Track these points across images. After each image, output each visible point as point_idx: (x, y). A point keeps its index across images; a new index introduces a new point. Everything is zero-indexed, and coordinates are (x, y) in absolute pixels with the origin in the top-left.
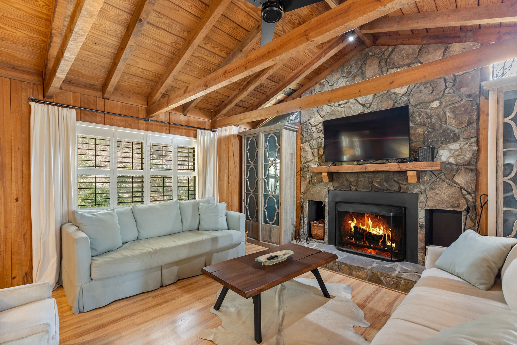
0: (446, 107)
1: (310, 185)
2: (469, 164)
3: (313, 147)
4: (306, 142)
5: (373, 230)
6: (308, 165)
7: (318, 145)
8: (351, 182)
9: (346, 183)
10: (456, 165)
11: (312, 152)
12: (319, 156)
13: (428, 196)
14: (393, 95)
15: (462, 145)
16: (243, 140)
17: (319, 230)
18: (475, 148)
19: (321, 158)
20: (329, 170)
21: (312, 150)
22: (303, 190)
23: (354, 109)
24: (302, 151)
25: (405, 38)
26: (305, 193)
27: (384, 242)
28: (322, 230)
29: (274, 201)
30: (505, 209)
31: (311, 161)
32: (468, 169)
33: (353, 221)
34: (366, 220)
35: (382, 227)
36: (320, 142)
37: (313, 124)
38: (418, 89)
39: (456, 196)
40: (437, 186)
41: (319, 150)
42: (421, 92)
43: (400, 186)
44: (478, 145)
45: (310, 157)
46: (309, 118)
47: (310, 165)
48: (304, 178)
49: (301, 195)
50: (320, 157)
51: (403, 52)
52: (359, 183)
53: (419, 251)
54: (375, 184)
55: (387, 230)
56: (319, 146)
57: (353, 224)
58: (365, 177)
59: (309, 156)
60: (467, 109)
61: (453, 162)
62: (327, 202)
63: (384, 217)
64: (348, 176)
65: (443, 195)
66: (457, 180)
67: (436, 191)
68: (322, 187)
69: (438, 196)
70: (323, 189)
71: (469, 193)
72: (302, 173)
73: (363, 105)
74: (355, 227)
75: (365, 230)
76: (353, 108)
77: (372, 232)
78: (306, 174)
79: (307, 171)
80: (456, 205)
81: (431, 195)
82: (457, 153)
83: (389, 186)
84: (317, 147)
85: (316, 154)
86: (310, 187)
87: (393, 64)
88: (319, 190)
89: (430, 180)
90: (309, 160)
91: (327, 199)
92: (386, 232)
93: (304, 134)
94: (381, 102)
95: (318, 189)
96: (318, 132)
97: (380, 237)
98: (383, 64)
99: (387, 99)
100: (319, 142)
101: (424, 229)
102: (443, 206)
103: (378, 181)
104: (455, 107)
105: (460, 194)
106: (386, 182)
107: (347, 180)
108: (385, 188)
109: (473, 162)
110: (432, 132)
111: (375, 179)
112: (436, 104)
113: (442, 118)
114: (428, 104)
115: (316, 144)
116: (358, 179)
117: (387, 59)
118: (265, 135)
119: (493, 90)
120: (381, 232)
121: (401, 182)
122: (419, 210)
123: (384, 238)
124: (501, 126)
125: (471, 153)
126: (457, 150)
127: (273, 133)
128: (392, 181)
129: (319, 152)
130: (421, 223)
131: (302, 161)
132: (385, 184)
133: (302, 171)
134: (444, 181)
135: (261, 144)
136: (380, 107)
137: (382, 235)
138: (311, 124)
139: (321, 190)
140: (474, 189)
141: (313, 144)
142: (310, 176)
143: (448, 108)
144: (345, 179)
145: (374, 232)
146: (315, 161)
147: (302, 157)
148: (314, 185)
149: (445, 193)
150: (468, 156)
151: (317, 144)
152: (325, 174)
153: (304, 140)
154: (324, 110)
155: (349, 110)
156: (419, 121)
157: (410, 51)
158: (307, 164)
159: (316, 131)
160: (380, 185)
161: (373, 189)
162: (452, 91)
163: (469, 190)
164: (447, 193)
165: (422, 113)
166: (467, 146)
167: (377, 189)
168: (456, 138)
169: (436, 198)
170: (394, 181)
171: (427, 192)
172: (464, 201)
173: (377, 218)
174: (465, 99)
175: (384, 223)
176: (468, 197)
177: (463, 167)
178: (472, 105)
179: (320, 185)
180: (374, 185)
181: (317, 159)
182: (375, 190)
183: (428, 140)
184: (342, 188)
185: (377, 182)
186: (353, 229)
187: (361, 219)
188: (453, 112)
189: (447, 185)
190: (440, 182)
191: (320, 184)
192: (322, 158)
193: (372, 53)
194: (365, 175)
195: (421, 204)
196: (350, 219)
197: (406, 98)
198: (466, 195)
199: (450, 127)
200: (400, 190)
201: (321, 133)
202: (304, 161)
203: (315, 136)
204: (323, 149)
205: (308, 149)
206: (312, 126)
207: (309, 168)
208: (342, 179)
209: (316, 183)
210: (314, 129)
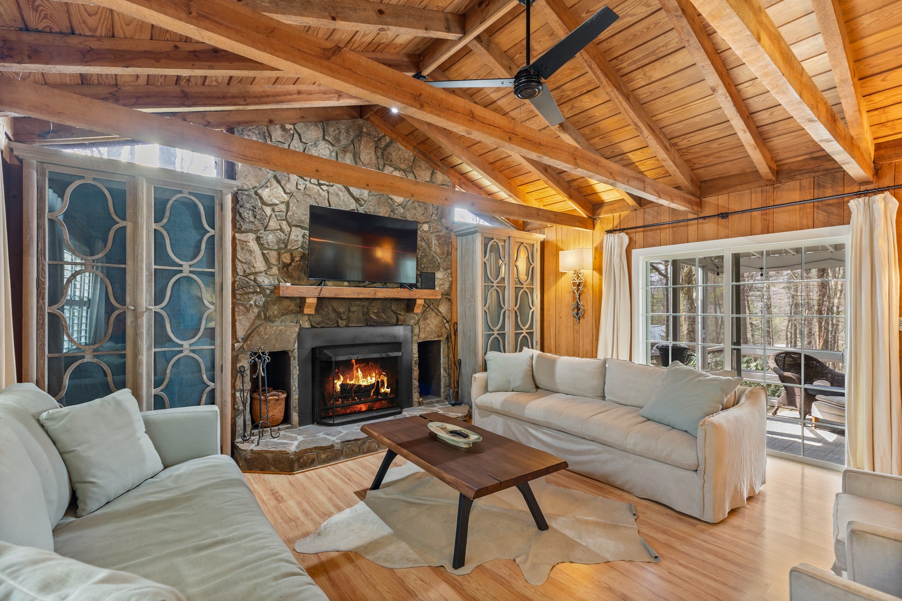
0: (433, 232)
1: (259, 322)
2: (447, 294)
3: (266, 246)
4: (250, 231)
5: (363, 381)
6: (255, 281)
7: (279, 241)
8: (339, 315)
9: (333, 315)
11: (263, 254)
12: (280, 265)
13: (421, 327)
14: (390, 200)
16: (31, 176)
18: (450, 279)
19: (285, 269)
20: (320, 293)
21: (265, 252)
22: (241, 334)
23: (344, 201)
24: (238, 248)
25: (399, 136)
26: (245, 339)
27: (377, 392)
31: (261, 272)
35: (374, 374)
36: (283, 238)
37: (269, 200)
38: (413, 205)
39: (440, 326)
40: (428, 316)
41: (279, 255)
42: (415, 208)
43: (397, 318)
44: (452, 277)
45: (260, 265)
46: (257, 185)
47: (260, 279)
48: (246, 308)
49: (236, 345)
50: (284, 267)
51: (400, 152)
52: (351, 314)
53: (414, 391)
55: (380, 375)
56: (282, 246)
58: (359, 306)
59: (258, 263)
62: (296, 350)
63: (375, 360)
64: (335, 304)
65: (432, 325)
66: (440, 310)
67: (428, 321)
68: (288, 323)
70: (290, 327)
71: (448, 322)
72: (238, 297)
73: (357, 200)
75: (353, 385)
76: (342, 198)
77: (362, 384)
78: (250, 299)
79: (253, 293)
80: (439, 334)
81: (423, 326)
82: (442, 282)
83: (387, 317)
84: (276, 247)
85: (273, 261)
86: (261, 325)
87: (391, 161)
88: (281, 330)
90: (257, 270)
91: (296, 345)
92: (379, 378)
93: (245, 215)
94: (378, 204)
95: (280, 328)
96: (279, 218)
97: (371, 387)
98: (379, 154)
99: (385, 202)
100: (280, 239)
101: (417, 364)
102: (432, 337)
103: (376, 311)
104: (439, 235)
105: (443, 323)
106: (383, 313)
107: (334, 310)
108: (383, 321)
109: (449, 293)
110: (424, 257)
111: (370, 308)
112: (426, 227)
113: (430, 244)
114: (421, 226)
115: (275, 241)
116: (349, 309)
117: (384, 150)
120: (373, 380)
121: (399, 312)
122: (413, 344)
123: (377, 386)
125: (449, 284)
126: (442, 279)
128: (390, 311)
129: (279, 258)
130: (415, 359)
131: (238, 270)
132: (383, 315)
133: (239, 292)
134: (433, 310)
136: (378, 211)
137: (374, 383)
138: (261, 198)
139: (286, 330)
140: (450, 318)
141: (267, 239)
142: (261, 303)
143: (434, 235)
144: (332, 308)
145: (365, 383)
146: (272, 274)
147: (237, 262)
148: (270, 321)
149: (433, 323)
150: (446, 286)
151: (277, 241)
152: (311, 301)
153: (244, 227)
154: (293, 181)
155: (337, 199)
157: (407, 156)
158: (252, 277)
159: (273, 216)
160: (377, 317)
161: (368, 323)
162: (436, 218)
163: (448, 319)
164: (435, 323)
166: (446, 276)
167: (374, 322)
168: (441, 268)
169: (428, 329)
170: (392, 310)
171: (421, 322)
172: (444, 329)
173: (367, 364)
174: (444, 231)
175: (376, 369)
176: (447, 325)
177: (444, 296)
178: (449, 238)
179: (283, 321)
180: (371, 317)
181: (275, 270)
183: (421, 265)
184: (327, 324)
185: (374, 312)
186: (338, 388)
188: (438, 240)
189: (434, 315)
191: (284, 317)
192: (287, 269)
194: (358, 302)
195: (415, 337)
197: (402, 211)
198: (446, 323)
199: (435, 255)
200: (397, 323)
201: (284, 223)
202: (245, 271)
203: (273, 224)
204: (289, 254)
205: (254, 247)
206: (264, 203)
207: (260, 287)
208: (326, 309)
209: (275, 316)
210: (268, 210)
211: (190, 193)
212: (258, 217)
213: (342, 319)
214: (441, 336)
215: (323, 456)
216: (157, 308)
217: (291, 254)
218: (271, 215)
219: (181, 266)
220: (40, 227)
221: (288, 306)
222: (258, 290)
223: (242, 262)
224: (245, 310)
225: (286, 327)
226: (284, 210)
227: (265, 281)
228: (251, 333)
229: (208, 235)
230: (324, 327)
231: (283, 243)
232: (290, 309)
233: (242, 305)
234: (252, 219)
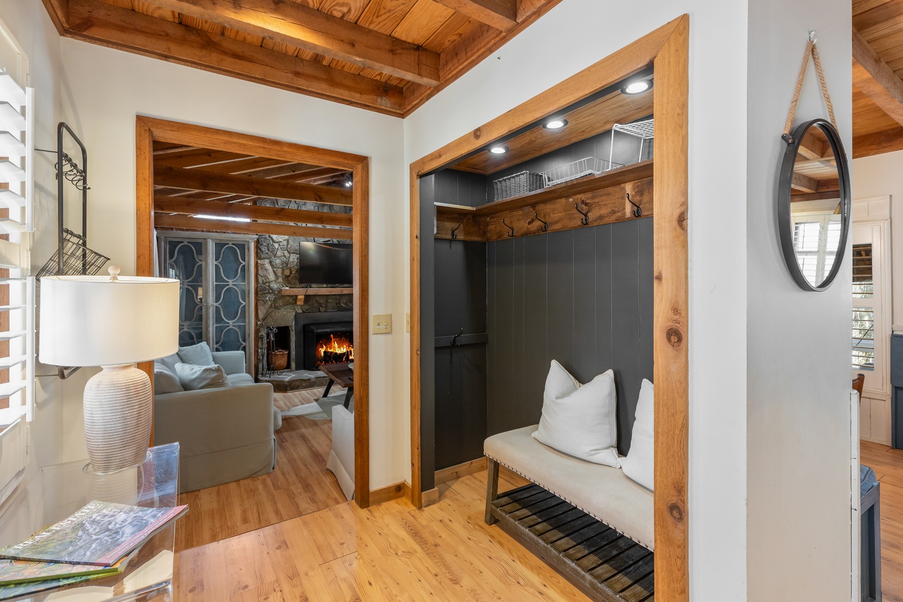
1: (271, 310)
3: (275, 266)
4: (266, 258)
5: (338, 350)
6: (269, 286)
7: (283, 263)
8: (320, 305)
9: (316, 305)
11: (274, 271)
12: (284, 277)
17: (283, 359)
19: (287, 279)
20: (306, 292)
21: (275, 269)
22: (261, 316)
24: (259, 268)
26: (263, 320)
28: (286, 358)
31: (272, 281)
36: (285, 261)
37: (276, 239)
41: (283, 271)
45: (272, 277)
47: (272, 285)
48: (264, 301)
49: (258, 323)
50: (286, 278)
54: (342, 305)
58: (334, 299)
59: (271, 276)
62: (294, 326)
64: (317, 298)
68: (288, 310)
70: (290, 312)
72: (259, 296)
78: (266, 297)
79: (268, 293)
84: (281, 266)
85: (279, 274)
86: (272, 311)
88: (284, 314)
90: (270, 280)
91: (293, 323)
93: (263, 249)
96: (283, 250)
100: (283, 261)
103: (345, 302)
106: (350, 302)
107: (317, 302)
111: (341, 301)
115: (280, 263)
116: (327, 302)
118: (217, 244)
131: (259, 281)
132: (350, 304)
133: (259, 293)
138: (272, 239)
139: (287, 314)
141: (276, 262)
142: (273, 299)
144: (315, 301)
145: (339, 352)
146: (279, 282)
147: (258, 276)
148: (278, 309)
152: (301, 297)
153: (262, 256)
158: (267, 284)
159: (279, 248)
160: (346, 305)
161: (340, 310)
167: (344, 309)
179: (285, 309)
181: (280, 280)
184: (313, 310)
186: (322, 353)
191: (286, 307)
194: (333, 297)
201: (286, 252)
202: (263, 281)
203: (279, 253)
204: (289, 270)
205: (269, 268)
206: (274, 242)
207: (272, 289)
208: (312, 301)
209: (281, 306)
210: (276, 245)
211: (233, 244)
212: (270, 250)
213: (322, 307)
215: (304, 384)
216: (217, 304)
217: (290, 270)
218: (278, 248)
219: (228, 282)
220: (165, 268)
221: (289, 300)
222: (271, 292)
223: (261, 276)
224: (263, 303)
225: (287, 312)
226: (286, 244)
227: (274, 286)
228: (267, 316)
229: (242, 265)
230: (310, 312)
231: (285, 264)
232: (289, 302)
233: (262, 300)
234: (267, 251)
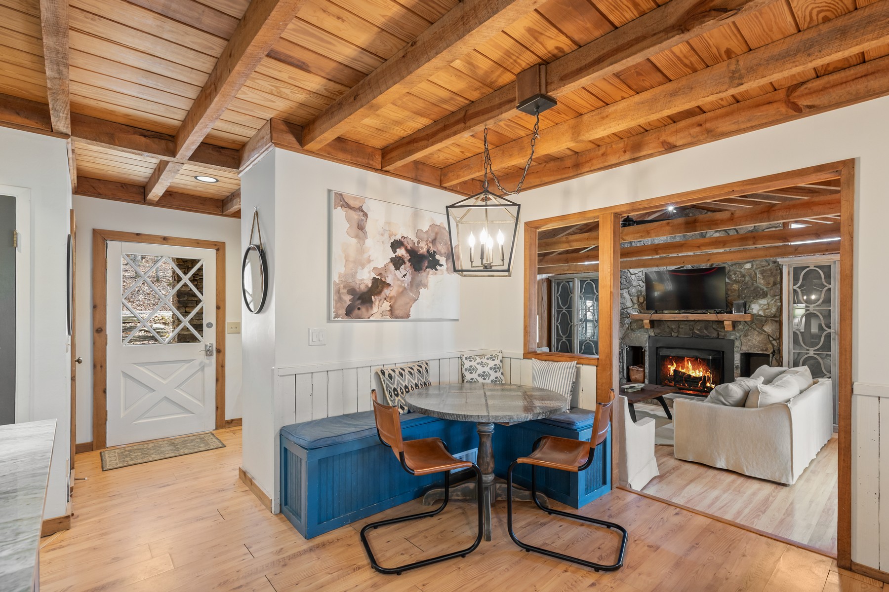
0: (756, 269)
1: (629, 331)
2: (775, 316)
3: (632, 295)
4: (625, 288)
5: (692, 373)
6: (627, 311)
7: (637, 292)
8: (672, 329)
9: (667, 330)
10: (765, 317)
11: (631, 299)
12: (639, 303)
13: (742, 342)
15: (769, 301)
16: (553, 284)
17: (638, 375)
18: (779, 304)
19: (641, 305)
20: (650, 317)
21: (631, 297)
26: (623, 339)
27: (704, 383)
28: (642, 374)
29: (592, 346)
30: (794, 351)
31: (630, 308)
32: (774, 320)
33: (672, 365)
34: (686, 363)
35: (701, 369)
36: (640, 289)
39: (765, 342)
40: (750, 333)
41: (638, 298)
43: (718, 333)
44: (781, 302)
45: (629, 304)
47: (628, 311)
52: (681, 330)
55: (707, 371)
56: (639, 294)
57: (672, 368)
58: (686, 325)
60: (773, 272)
61: (762, 314)
62: (647, 347)
63: (704, 360)
64: (669, 324)
65: (754, 341)
66: (765, 329)
67: (749, 337)
68: (642, 333)
69: (751, 342)
70: (643, 335)
71: (774, 340)
74: (675, 371)
75: (684, 373)
78: (624, 320)
79: (625, 317)
80: (764, 349)
81: (745, 341)
82: (765, 307)
83: (709, 333)
84: (636, 295)
85: (635, 301)
86: (629, 333)
88: (638, 336)
89: (744, 328)
90: (628, 306)
91: (647, 345)
92: (706, 374)
96: (638, 280)
97: (700, 378)
100: (638, 290)
101: (740, 369)
102: (755, 350)
103: (699, 328)
104: (763, 270)
105: (768, 340)
106: (705, 329)
107: (668, 327)
108: (705, 335)
109: (777, 315)
110: (745, 289)
111: (696, 327)
112: (748, 266)
113: (753, 278)
114: (742, 265)
116: (679, 327)
118: (580, 281)
119: (786, 265)
120: (701, 374)
121: (718, 330)
122: (735, 354)
123: (704, 379)
124: (792, 291)
125: (776, 308)
126: (765, 305)
127: (590, 280)
128: (712, 328)
129: (638, 300)
130: (736, 365)
132: (705, 331)
134: (755, 329)
135: (576, 290)
137: (702, 377)
138: (630, 272)
139: (641, 336)
140: (778, 337)
141: (632, 291)
142: (629, 322)
143: (759, 270)
144: (666, 326)
145: (694, 375)
146: (635, 308)
148: (633, 331)
149: (756, 339)
150: (774, 310)
152: (646, 322)
153: (623, 286)
156: (734, 279)
158: (626, 310)
159: (636, 279)
160: (700, 332)
161: (693, 336)
163: (774, 337)
164: (758, 340)
165: (737, 272)
166: (773, 302)
168: (764, 295)
169: (749, 343)
170: (714, 329)
171: (741, 338)
172: (770, 346)
173: (696, 361)
174: (771, 265)
175: (703, 365)
176: (774, 342)
177: (769, 319)
178: (777, 270)
180: (695, 332)
181: (636, 306)
182: (696, 336)
183: (742, 295)
184: (664, 334)
185: (697, 329)
186: (672, 373)
187: (681, 363)
188: (762, 274)
189: (757, 333)
190: (752, 330)
191: (640, 330)
193: (692, 214)
194: (686, 322)
195: (737, 348)
196: (669, 364)
198: (773, 341)
199: (760, 286)
200: (718, 337)
201: (640, 282)
203: (635, 284)
204: (642, 297)
205: (626, 296)
206: (631, 274)
207: (629, 314)
208: (663, 326)
209: (635, 329)
210: (633, 277)
212: (627, 282)
213: (674, 332)
214: (766, 350)
220: (555, 299)
221: (642, 324)
222: (629, 316)
226: (641, 275)
227: (631, 311)
228: (625, 336)
230: (661, 336)
231: (640, 292)
234: (624, 283)
